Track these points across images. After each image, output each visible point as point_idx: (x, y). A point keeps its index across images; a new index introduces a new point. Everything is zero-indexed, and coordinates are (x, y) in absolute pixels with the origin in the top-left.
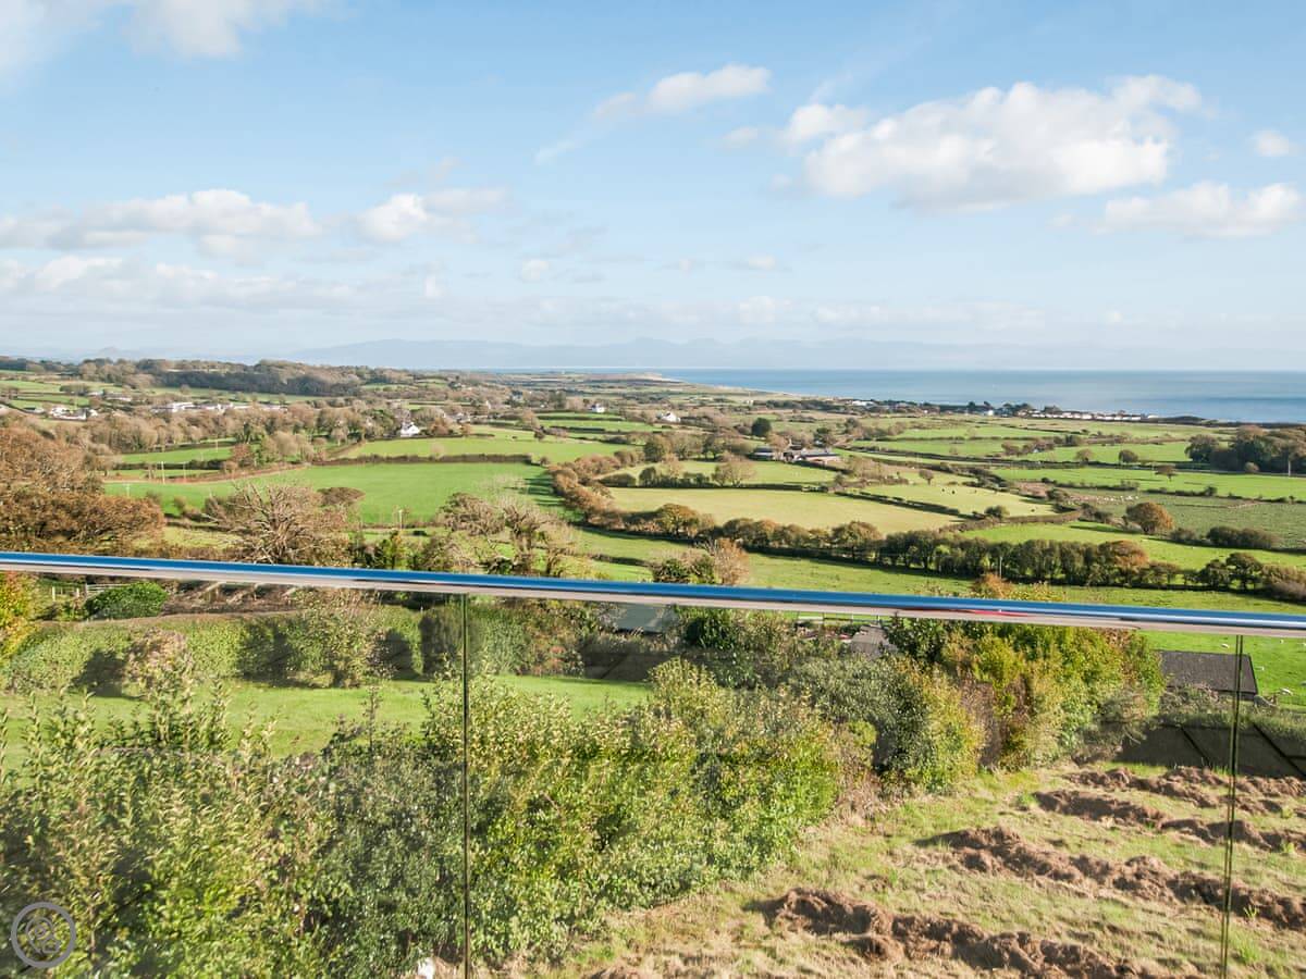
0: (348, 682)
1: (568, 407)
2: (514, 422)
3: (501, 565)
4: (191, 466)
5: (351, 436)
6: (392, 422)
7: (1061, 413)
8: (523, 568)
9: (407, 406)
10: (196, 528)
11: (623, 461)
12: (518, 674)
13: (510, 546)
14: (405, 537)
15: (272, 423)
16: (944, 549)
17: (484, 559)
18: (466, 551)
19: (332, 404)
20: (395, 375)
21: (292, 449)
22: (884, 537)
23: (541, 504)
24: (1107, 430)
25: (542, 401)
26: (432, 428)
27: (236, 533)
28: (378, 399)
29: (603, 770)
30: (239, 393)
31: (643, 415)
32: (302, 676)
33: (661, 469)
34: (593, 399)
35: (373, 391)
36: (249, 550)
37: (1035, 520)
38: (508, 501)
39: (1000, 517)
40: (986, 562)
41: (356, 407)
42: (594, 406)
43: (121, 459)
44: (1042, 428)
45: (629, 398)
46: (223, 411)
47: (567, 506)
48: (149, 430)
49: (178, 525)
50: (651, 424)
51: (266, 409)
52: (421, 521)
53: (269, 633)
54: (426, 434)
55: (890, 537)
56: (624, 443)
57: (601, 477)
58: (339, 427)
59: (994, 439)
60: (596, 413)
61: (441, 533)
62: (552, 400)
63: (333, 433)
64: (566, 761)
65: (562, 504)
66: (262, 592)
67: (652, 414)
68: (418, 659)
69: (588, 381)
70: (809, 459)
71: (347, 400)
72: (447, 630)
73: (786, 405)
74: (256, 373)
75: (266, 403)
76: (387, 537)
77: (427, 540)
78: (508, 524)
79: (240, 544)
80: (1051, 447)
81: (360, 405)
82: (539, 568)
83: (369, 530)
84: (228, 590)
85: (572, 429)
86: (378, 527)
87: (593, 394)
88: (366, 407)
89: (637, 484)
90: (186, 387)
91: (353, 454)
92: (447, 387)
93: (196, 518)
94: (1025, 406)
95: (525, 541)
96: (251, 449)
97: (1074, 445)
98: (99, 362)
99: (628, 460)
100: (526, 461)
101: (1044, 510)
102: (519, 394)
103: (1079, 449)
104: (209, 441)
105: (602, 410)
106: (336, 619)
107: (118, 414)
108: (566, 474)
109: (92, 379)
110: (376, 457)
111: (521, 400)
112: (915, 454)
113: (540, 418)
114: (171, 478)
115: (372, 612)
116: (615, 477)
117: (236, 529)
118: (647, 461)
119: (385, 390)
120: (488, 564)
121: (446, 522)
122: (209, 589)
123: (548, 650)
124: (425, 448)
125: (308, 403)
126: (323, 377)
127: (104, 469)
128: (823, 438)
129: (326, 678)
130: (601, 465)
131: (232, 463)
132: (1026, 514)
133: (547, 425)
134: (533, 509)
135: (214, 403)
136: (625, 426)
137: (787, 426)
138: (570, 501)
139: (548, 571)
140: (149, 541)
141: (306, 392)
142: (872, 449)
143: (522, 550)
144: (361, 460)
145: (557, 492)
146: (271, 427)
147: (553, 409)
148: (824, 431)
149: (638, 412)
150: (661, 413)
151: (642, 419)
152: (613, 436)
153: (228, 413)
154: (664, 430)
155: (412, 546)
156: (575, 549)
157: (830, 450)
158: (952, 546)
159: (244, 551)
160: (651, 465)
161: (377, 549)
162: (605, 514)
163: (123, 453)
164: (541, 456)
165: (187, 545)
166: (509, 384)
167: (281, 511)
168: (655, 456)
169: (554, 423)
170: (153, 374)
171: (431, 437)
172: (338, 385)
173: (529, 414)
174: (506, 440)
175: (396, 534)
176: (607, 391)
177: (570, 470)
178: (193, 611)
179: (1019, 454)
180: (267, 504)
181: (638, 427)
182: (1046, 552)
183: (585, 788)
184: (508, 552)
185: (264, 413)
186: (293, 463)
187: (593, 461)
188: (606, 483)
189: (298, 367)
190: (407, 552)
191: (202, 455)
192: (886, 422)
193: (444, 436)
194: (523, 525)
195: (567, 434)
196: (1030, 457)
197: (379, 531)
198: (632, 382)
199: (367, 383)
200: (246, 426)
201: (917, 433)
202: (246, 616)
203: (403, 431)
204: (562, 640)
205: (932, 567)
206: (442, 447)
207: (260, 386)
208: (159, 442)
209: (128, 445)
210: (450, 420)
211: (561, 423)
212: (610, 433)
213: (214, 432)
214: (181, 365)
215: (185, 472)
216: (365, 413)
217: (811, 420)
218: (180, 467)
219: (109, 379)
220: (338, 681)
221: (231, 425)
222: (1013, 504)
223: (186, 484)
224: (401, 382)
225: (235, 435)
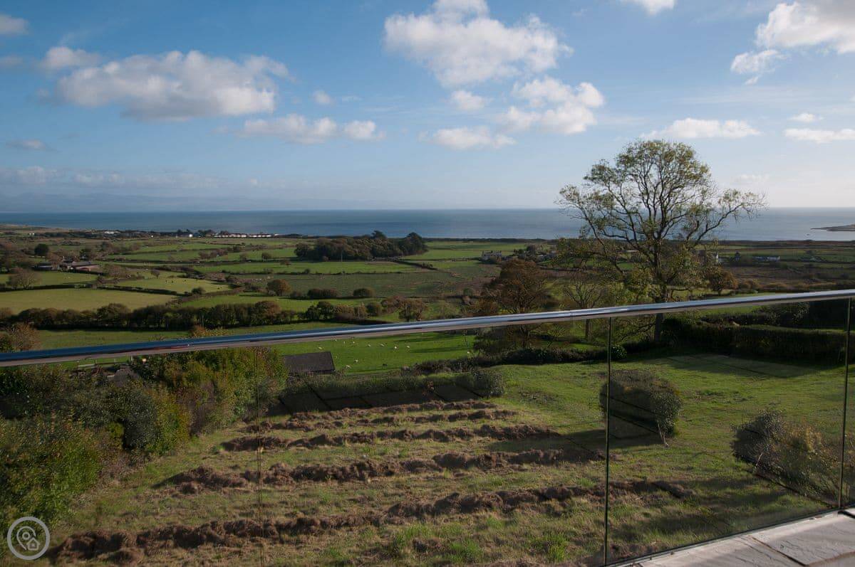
7: (228, 234)
16: (169, 314)
22: (132, 311)
24: (254, 243)
37: (220, 294)
39: (200, 294)
40: (195, 319)
44: (220, 243)
55: (135, 311)
59: (194, 250)
70: (78, 268)
73: (59, 235)
80: (226, 253)
94: (210, 231)
97: (238, 251)
101: (224, 288)
103: (241, 253)
112: (148, 262)
128: (86, 255)
132: (215, 291)
137: (60, 248)
142: (120, 260)
148: (87, 250)
157: (92, 262)
158: (174, 312)
179: (208, 258)
182: (226, 311)
192: (128, 243)
196: (215, 260)
201: (148, 249)
205: (163, 325)
217: (77, 244)
222: (207, 286)
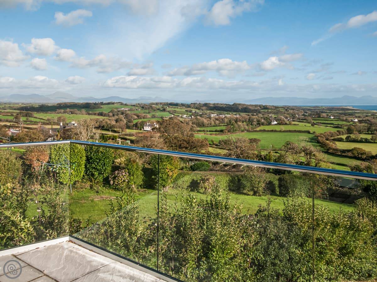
0: (258, 194)
1: (322, 116)
2: (305, 121)
3: (302, 163)
4: (216, 131)
5: (258, 124)
6: (269, 120)
8: (308, 164)
9: (273, 116)
10: (217, 148)
11: (340, 133)
12: (308, 197)
13: (304, 158)
14: (273, 154)
15: (236, 120)
17: (296, 161)
18: (290, 158)
19: (253, 115)
20: (270, 107)
21: (242, 127)
23: (314, 146)
25: (314, 115)
26: (280, 122)
27: (227, 150)
28: (265, 114)
29: (341, 232)
30: (228, 112)
31: (346, 119)
32: (245, 191)
33: (352, 136)
34: (330, 114)
35: (264, 111)
36: (230, 155)
38: (303, 144)
41: (259, 116)
42: (330, 116)
43: (199, 129)
45: (341, 114)
46: (224, 117)
47: (321, 147)
48: (205, 121)
49: (212, 147)
50: (349, 122)
51: (235, 116)
52: (277, 149)
53: (236, 178)
54: (279, 124)
56: (340, 128)
57: (332, 138)
58: (254, 121)
60: (331, 118)
61: (283, 153)
62: (317, 114)
63: (253, 123)
64: (328, 227)
65: (320, 146)
66: (234, 167)
67: (350, 119)
68: (277, 190)
69: (328, 109)
71: (256, 114)
72: (286, 182)
74: (233, 107)
75: (235, 115)
76: (267, 153)
77: (279, 155)
78: (303, 151)
79: (228, 153)
81: (261, 115)
82: (313, 165)
83: (262, 151)
84: (225, 165)
85: (323, 123)
86: (265, 150)
87: (330, 113)
88: (262, 116)
89: (345, 140)
90: (215, 110)
91: (258, 129)
92: (285, 111)
93: (216, 145)
95: (309, 157)
96: (231, 126)
98: (195, 104)
99: (341, 133)
100: (309, 132)
102: (306, 112)
104: (220, 125)
105: (333, 118)
106: (255, 176)
107: (198, 117)
108: (321, 137)
109: (192, 108)
110: (264, 130)
111: (307, 114)
113: (313, 120)
114: (211, 134)
115: (265, 175)
116: (337, 138)
117: (227, 149)
118: (348, 134)
119: (267, 111)
120: (297, 163)
121: (285, 149)
122: (221, 165)
123: (317, 191)
124: (278, 128)
125: (246, 114)
126: (250, 107)
127: (195, 131)
129: (252, 193)
130: (332, 134)
131: (226, 131)
133: (315, 122)
134: (311, 147)
135: (222, 115)
136: (341, 123)
138: (322, 145)
139: (316, 166)
140: (205, 151)
141: (246, 112)
143: (308, 159)
144: (260, 131)
145: (318, 142)
146: (236, 121)
147: (317, 117)
149: (345, 118)
150: (352, 119)
151: (346, 120)
152: (336, 126)
153: (225, 117)
154: (353, 124)
155: (275, 156)
156: (325, 160)
159: (229, 155)
160: (349, 135)
161: (264, 156)
162: (334, 149)
163: (200, 127)
164: (313, 131)
165: (214, 152)
166: (304, 110)
167: (239, 144)
168: (350, 132)
169: (317, 121)
170: (207, 107)
171: (280, 125)
172: (254, 110)
173: (310, 119)
174: (302, 126)
175: (270, 152)
176: (334, 112)
177: (322, 136)
178: (216, 171)
180: (235, 142)
181: (344, 123)
183: (334, 236)
184: (303, 159)
185: (234, 117)
186: (242, 131)
187: (330, 133)
188: (334, 140)
189: (244, 105)
190: (273, 158)
191: (218, 128)
193: (284, 124)
194: (308, 152)
195: (322, 125)
197: (265, 151)
198: (343, 109)
199: (263, 109)
200: (230, 121)
202: (230, 173)
203: (272, 123)
204: (321, 188)
206: (283, 128)
207: (234, 110)
208: (208, 124)
209: (200, 125)
210: (286, 120)
211: (319, 121)
212: (335, 125)
213: (222, 122)
214: (214, 104)
215: (214, 133)
216: (261, 118)
218: (213, 131)
219: (197, 108)
220: (255, 194)
221: (226, 120)
223: (214, 136)
224: (271, 109)
225: (227, 123)
